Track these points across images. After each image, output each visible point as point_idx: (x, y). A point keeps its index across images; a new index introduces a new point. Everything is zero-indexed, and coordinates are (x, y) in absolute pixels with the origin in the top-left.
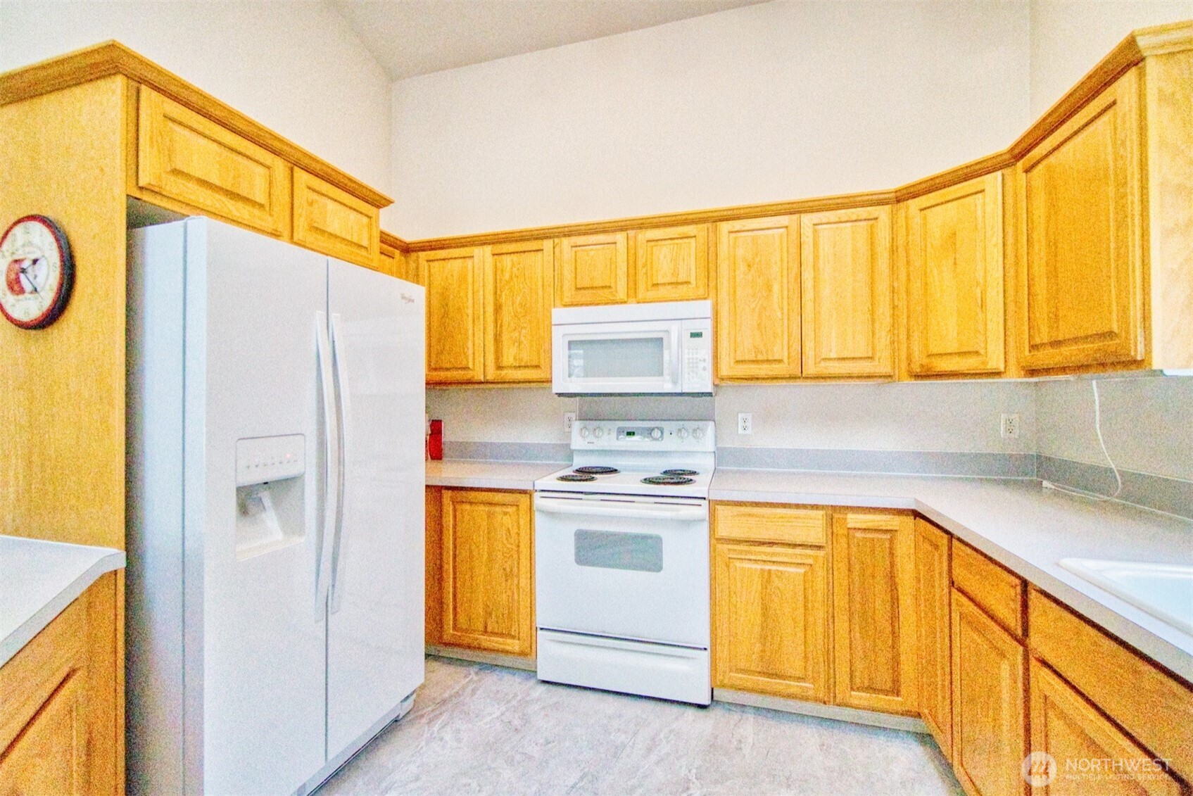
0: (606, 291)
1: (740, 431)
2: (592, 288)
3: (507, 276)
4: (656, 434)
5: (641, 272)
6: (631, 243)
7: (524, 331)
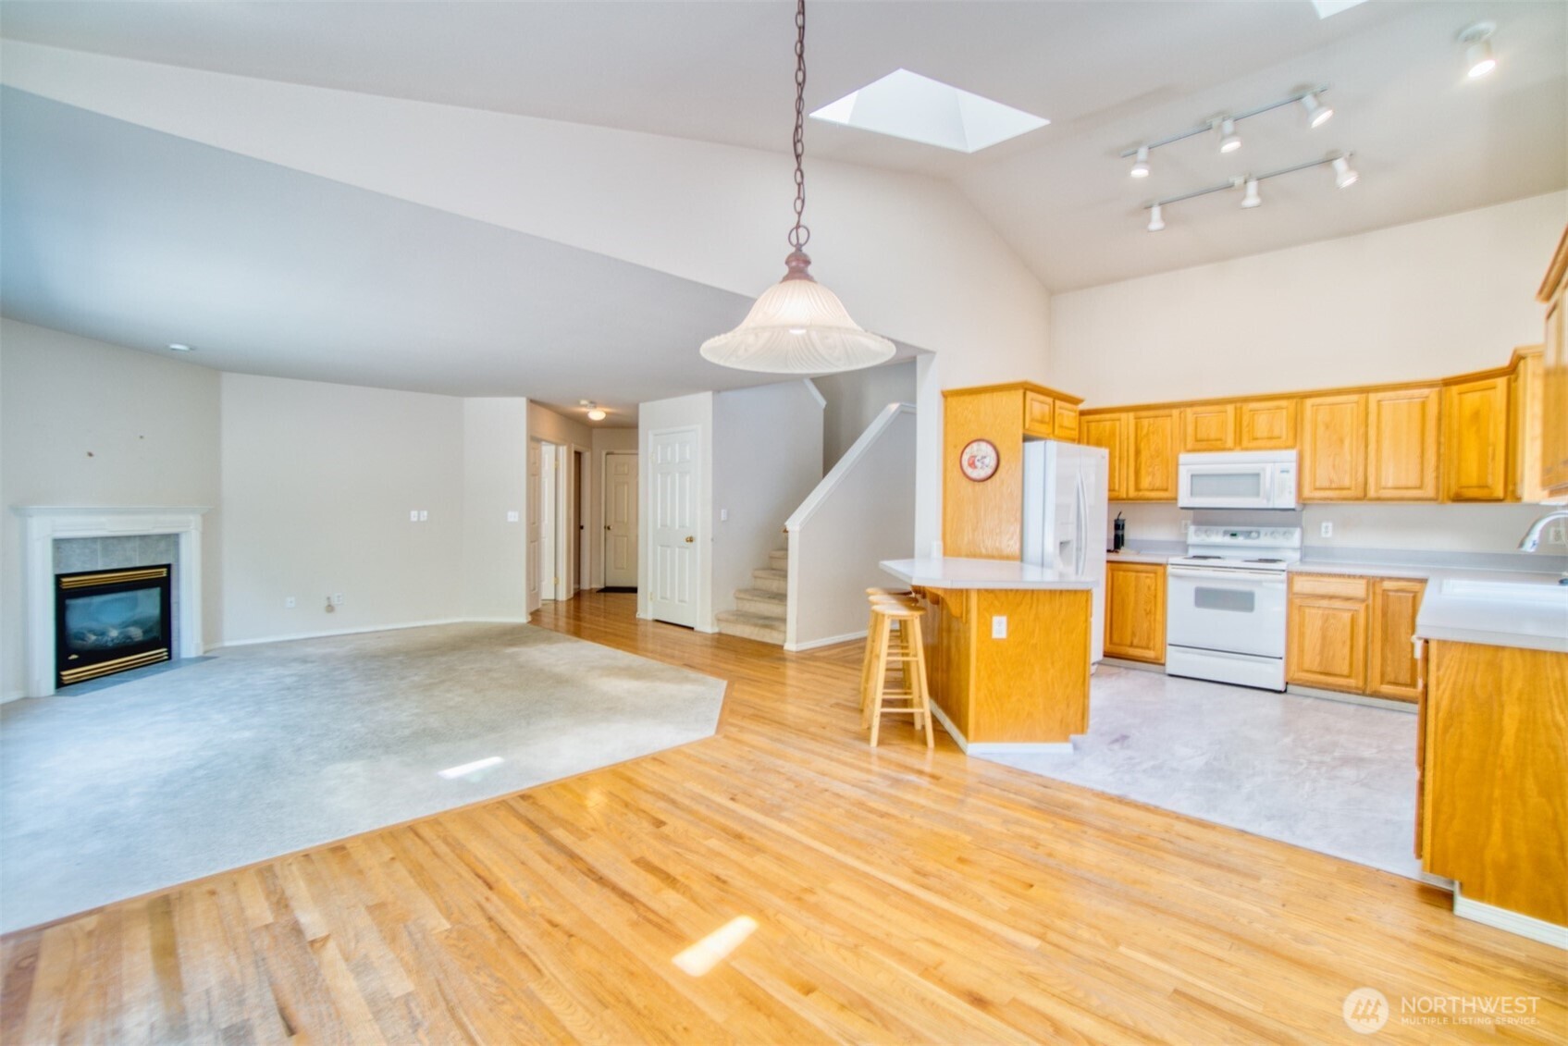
0: (1219, 443)
1: (1323, 535)
2: (1208, 440)
3: (1145, 431)
4: (1254, 535)
5: (1245, 430)
6: (1238, 411)
7: (1156, 468)
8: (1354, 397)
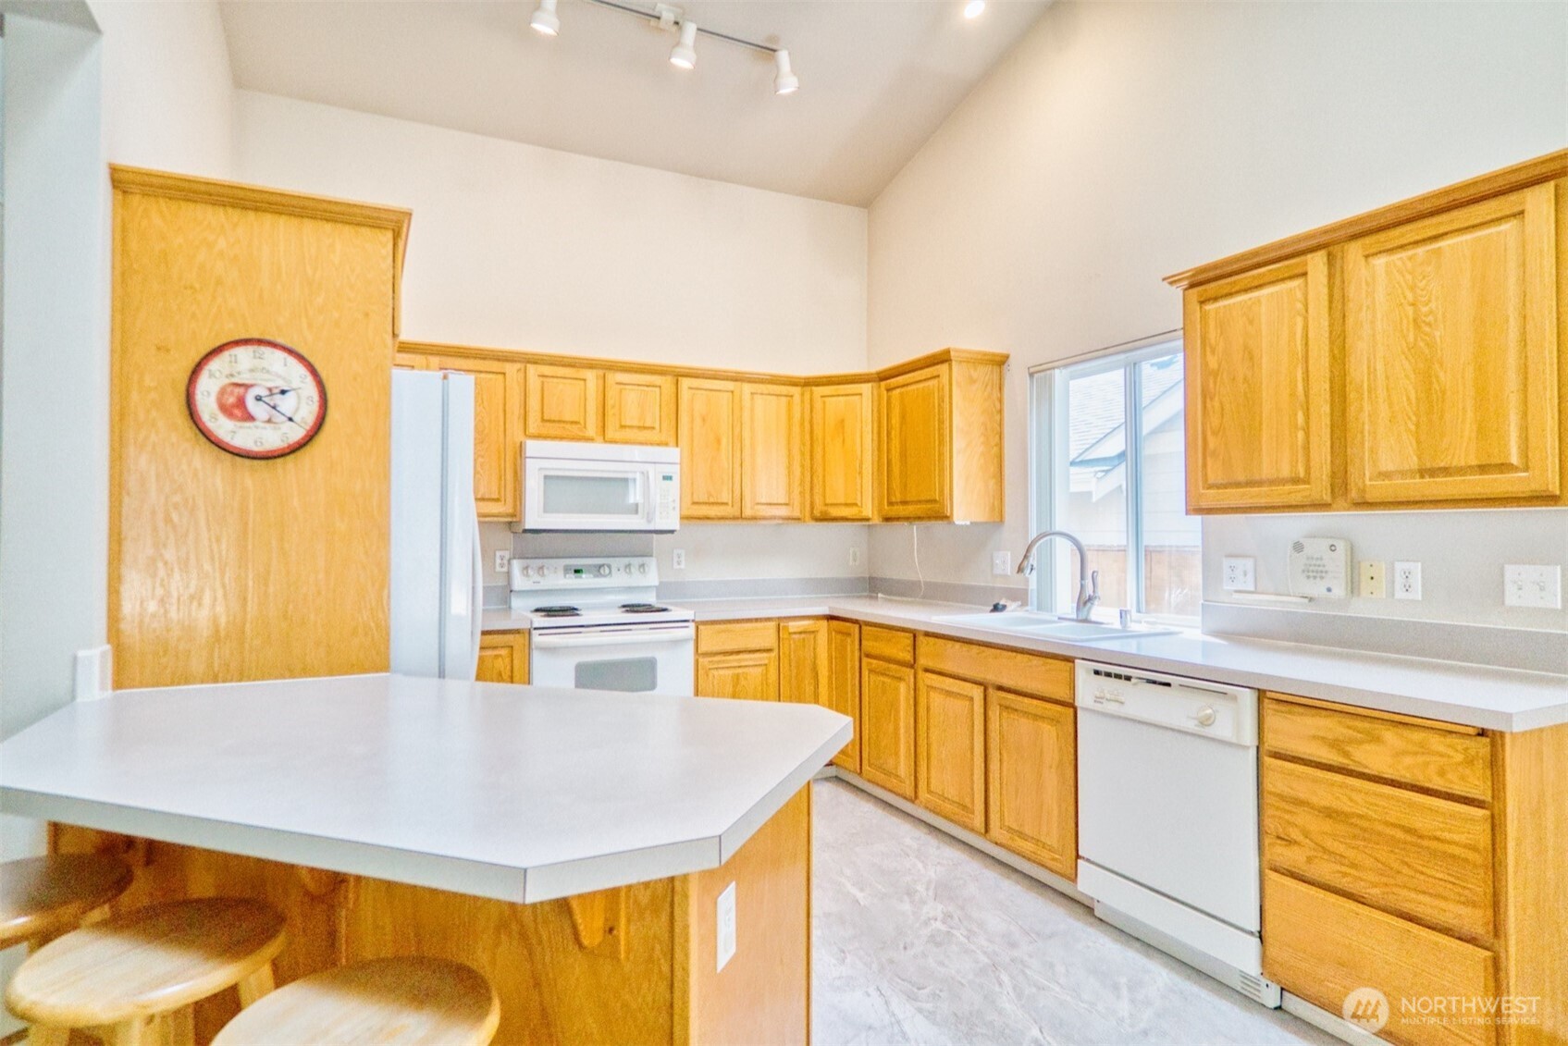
0: (575, 427)
1: (676, 566)
2: (559, 421)
4: (604, 570)
5: (611, 412)
6: (602, 382)
8: (730, 385)
